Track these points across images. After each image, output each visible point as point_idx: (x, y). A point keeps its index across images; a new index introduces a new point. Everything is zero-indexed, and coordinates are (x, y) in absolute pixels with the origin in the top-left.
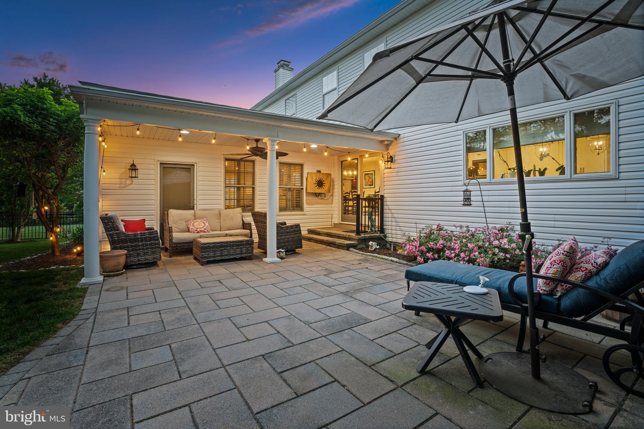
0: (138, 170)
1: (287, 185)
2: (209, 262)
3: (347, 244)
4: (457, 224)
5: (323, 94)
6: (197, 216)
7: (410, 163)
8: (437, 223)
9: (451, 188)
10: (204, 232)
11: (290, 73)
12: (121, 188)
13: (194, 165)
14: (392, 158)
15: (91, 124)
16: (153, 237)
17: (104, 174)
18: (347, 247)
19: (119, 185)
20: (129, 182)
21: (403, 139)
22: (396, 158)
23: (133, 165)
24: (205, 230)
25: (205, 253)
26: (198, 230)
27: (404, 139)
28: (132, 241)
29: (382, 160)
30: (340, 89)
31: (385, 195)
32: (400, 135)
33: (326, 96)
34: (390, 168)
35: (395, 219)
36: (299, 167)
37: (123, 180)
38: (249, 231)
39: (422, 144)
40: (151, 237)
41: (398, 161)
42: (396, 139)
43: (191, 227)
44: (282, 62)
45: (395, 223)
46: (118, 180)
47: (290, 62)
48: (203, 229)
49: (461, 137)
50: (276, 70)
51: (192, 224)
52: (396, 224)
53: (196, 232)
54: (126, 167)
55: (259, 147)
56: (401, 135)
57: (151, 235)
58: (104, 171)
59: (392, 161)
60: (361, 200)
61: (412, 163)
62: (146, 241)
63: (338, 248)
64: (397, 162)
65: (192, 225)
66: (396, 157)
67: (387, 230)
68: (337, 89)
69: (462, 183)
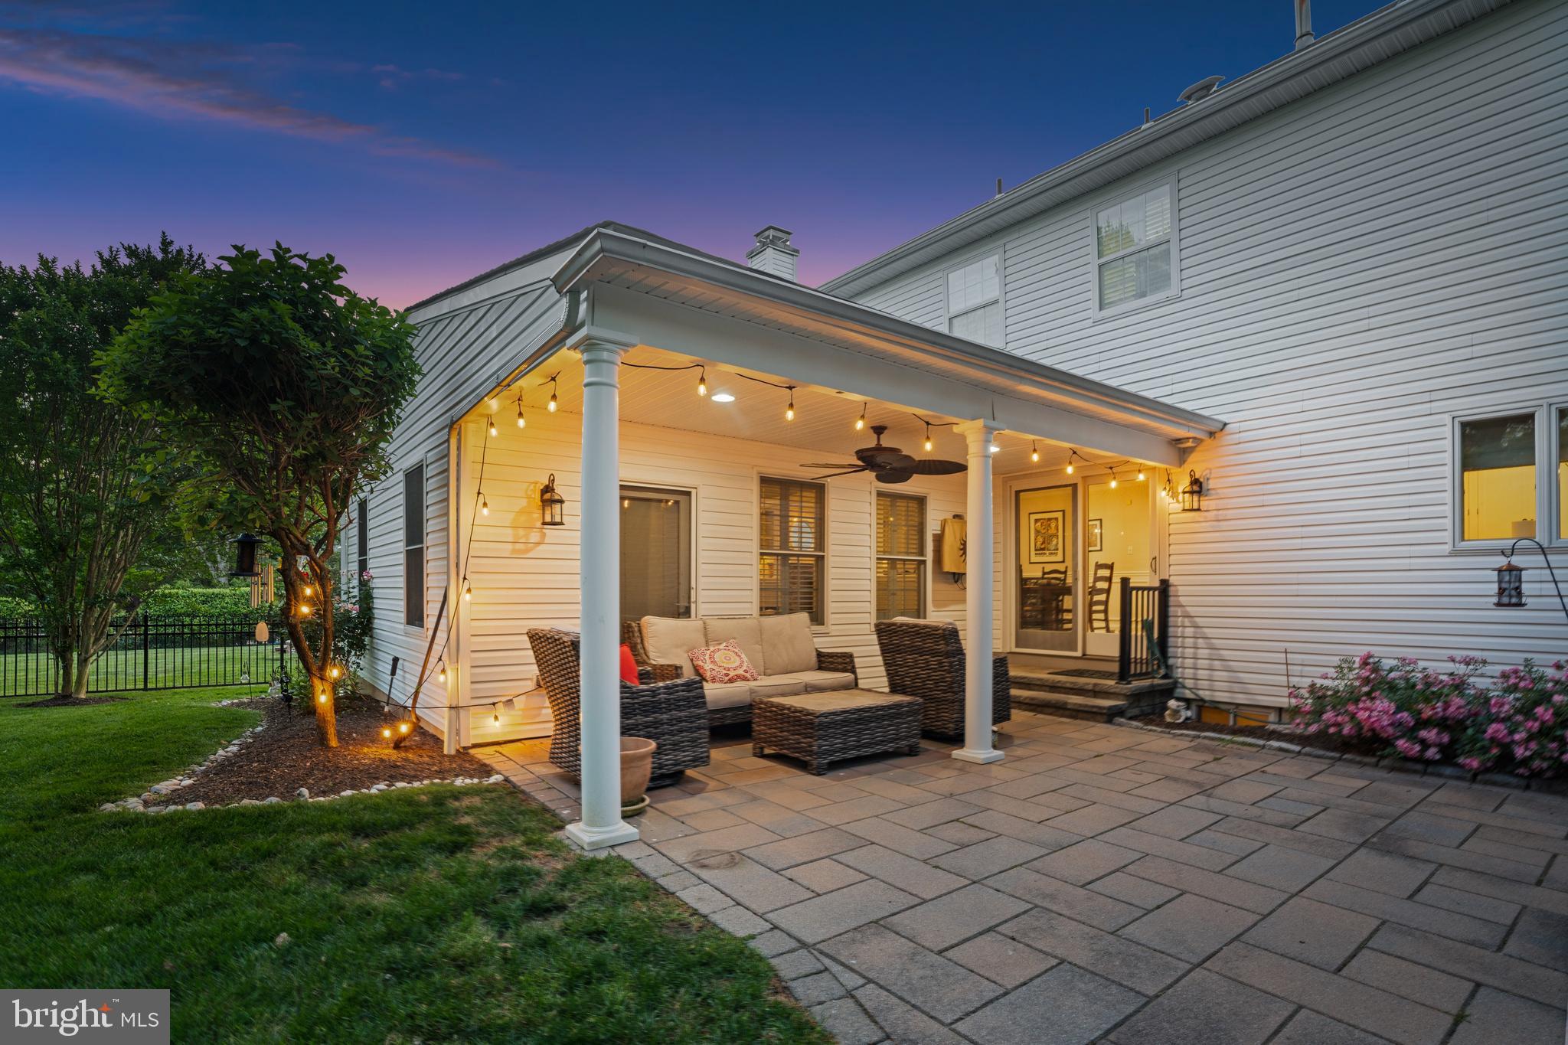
0: (561, 502)
1: (890, 553)
2: (834, 766)
3: (1110, 708)
4: (1459, 654)
5: (951, 315)
6: (710, 636)
7: (1261, 498)
8: (1363, 651)
9: (1407, 561)
10: (745, 679)
11: (790, 261)
12: (517, 555)
13: (689, 494)
14: (1201, 483)
15: (605, 355)
16: (694, 697)
17: (485, 511)
18: (1110, 716)
19: (510, 546)
20: (535, 537)
21: (1237, 436)
22: (1212, 484)
23: (548, 489)
24: (747, 675)
25: (826, 740)
26: (732, 673)
27: (1241, 434)
28: (645, 711)
29: (1168, 489)
30: (1010, 304)
31: (1173, 580)
32: (1225, 424)
33: (955, 321)
34: (1199, 510)
35: (1207, 641)
36: (913, 505)
37: (521, 532)
38: (853, 676)
39: (1303, 448)
40: (688, 697)
41: (1219, 491)
42: (1212, 434)
43: (708, 666)
44: (771, 233)
45: (1207, 651)
46: (509, 531)
47: (789, 233)
48: (740, 672)
49: (1447, 431)
50: (752, 253)
51: (707, 657)
52: (1210, 654)
53: (727, 678)
54: (530, 493)
55: (884, 446)
56: (1228, 426)
57: (689, 691)
58: (485, 504)
59: (1199, 493)
60: (1134, 593)
61: (1265, 497)
62: (679, 708)
63: (1075, 718)
64: (1217, 494)
65: (708, 661)
66: (1210, 481)
67: (1180, 670)
68: (1002, 301)
69: (1447, 548)
